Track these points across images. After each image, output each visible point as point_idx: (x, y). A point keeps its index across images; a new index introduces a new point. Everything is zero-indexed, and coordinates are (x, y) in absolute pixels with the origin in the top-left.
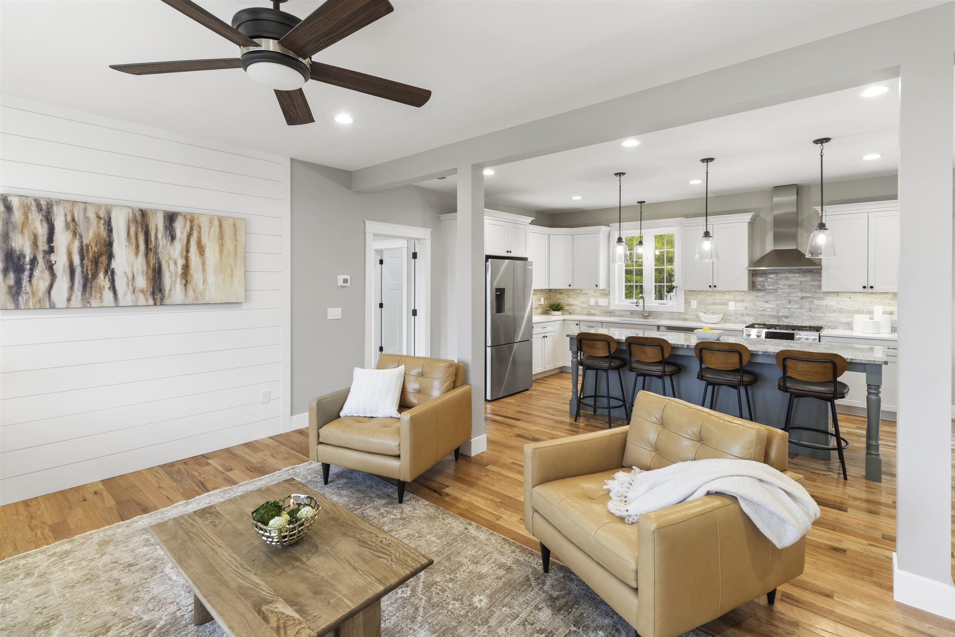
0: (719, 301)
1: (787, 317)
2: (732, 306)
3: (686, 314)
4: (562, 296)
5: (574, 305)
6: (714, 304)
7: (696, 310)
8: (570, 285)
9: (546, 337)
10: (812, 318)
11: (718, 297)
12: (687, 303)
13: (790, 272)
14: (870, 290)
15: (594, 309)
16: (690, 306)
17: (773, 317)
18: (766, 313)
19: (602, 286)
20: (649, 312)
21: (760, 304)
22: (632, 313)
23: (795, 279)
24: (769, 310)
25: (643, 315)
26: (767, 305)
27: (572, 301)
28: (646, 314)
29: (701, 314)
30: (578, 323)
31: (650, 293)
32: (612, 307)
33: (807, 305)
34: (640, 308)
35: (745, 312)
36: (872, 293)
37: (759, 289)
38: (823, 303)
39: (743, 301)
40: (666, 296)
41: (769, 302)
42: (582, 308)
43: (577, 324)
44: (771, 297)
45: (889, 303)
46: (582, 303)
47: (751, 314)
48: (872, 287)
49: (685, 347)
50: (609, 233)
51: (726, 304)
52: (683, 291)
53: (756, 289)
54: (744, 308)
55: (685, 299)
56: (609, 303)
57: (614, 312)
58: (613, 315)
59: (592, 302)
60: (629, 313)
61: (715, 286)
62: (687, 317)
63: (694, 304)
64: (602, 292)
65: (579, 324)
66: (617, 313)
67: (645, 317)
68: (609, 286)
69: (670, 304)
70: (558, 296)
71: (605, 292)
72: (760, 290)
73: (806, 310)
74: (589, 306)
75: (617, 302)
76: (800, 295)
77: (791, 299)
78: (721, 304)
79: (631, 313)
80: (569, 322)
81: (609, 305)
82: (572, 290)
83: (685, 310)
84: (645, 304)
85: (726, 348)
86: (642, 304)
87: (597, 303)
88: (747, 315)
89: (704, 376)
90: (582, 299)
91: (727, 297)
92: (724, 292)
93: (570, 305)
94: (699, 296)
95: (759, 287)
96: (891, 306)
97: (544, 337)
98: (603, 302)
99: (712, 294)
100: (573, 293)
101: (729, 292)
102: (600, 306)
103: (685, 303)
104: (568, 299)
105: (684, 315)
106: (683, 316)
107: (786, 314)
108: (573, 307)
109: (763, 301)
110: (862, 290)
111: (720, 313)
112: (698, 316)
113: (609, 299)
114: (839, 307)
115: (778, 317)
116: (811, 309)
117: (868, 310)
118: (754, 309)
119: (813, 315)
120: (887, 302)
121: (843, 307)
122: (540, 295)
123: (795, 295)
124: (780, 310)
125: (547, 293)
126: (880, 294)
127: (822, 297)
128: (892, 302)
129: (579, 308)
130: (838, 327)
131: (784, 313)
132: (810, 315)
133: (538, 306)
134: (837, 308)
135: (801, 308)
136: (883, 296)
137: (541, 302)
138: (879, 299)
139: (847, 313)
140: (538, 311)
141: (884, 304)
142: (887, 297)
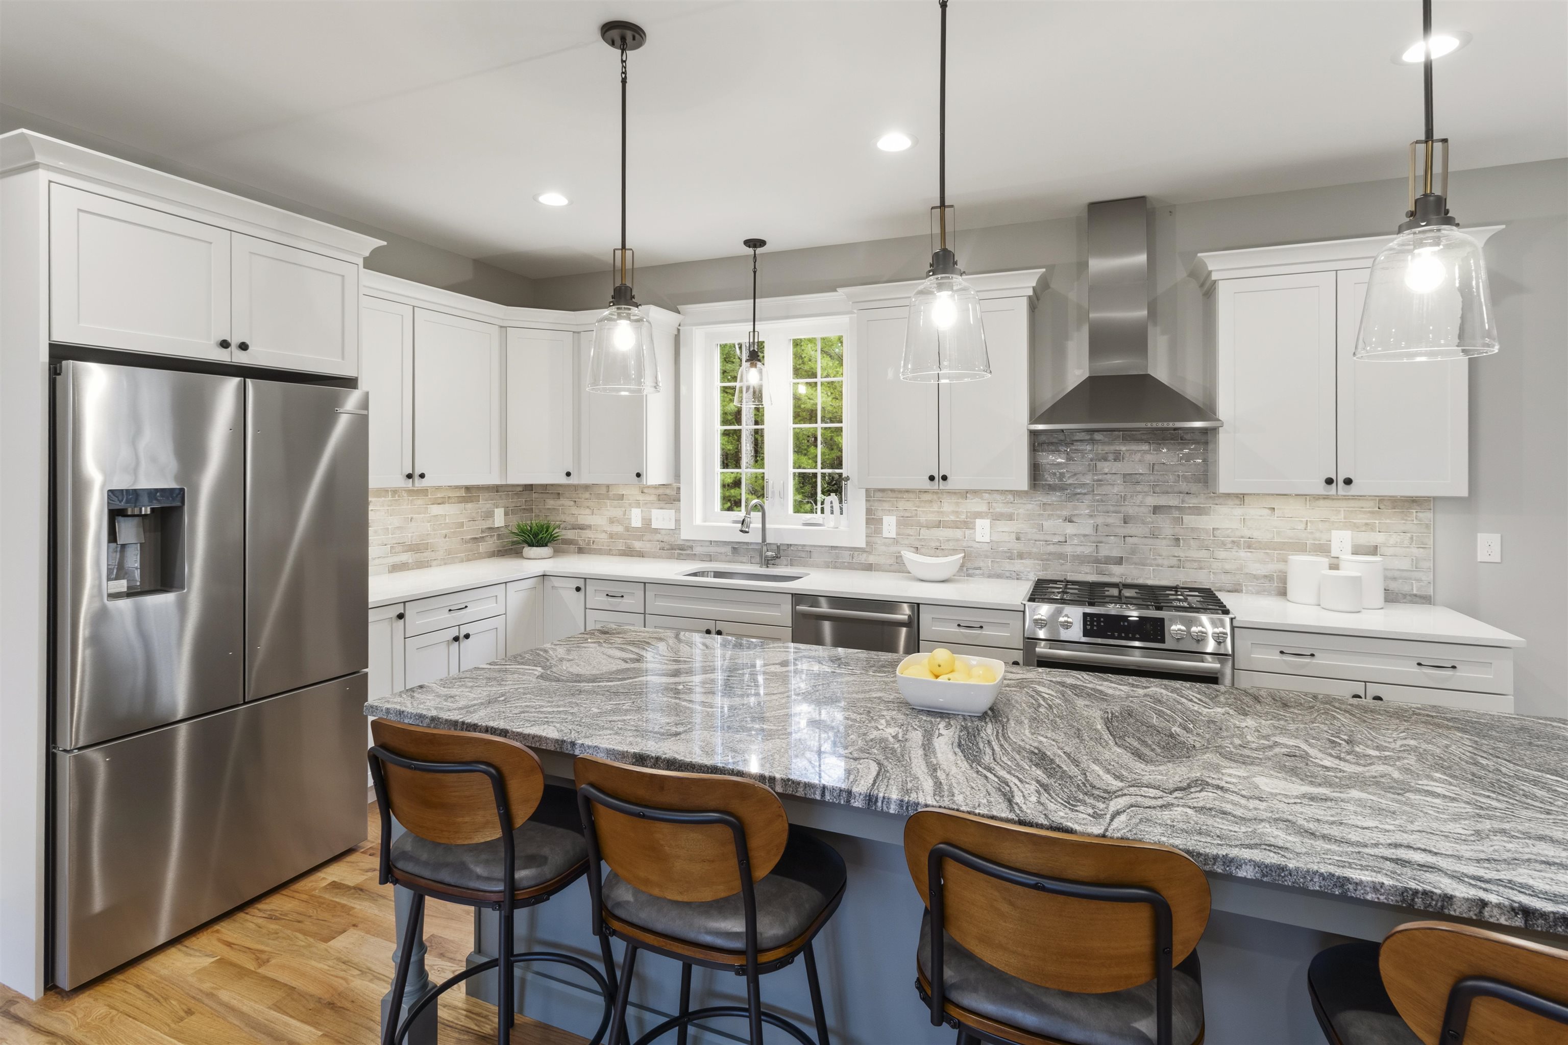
0: (952, 518)
1: (1119, 561)
2: (983, 531)
3: (870, 553)
4: (559, 502)
5: (589, 527)
6: (938, 525)
7: (895, 541)
8: (568, 474)
9: (467, 636)
10: (1180, 564)
11: (948, 506)
12: (873, 521)
13: (1130, 436)
14: (1342, 489)
15: (640, 538)
16: (879, 531)
17: (1081, 559)
18: (1068, 549)
19: (656, 474)
20: (778, 547)
21: (1054, 525)
22: (736, 549)
23: (1138, 457)
24: (1076, 542)
25: (761, 556)
26: (1070, 529)
27: (585, 517)
28: (769, 553)
29: (909, 556)
30: (581, 583)
31: (782, 495)
32: (686, 534)
33: (1165, 524)
34: (754, 537)
35: (1018, 547)
36: (1346, 498)
37: (1049, 485)
38: (1205, 522)
39: (1010, 517)
40: (822, 503)
41: (1074, 519)
42: (611, 536)
43: (578, 589)
44: (1083, 508)
45: (1367, 524)
46: (612, 521)
47: (1030, 553)
48: (1348, 482)
49: (858, 803)
50: (679, 330)
51: (967, 524)
52: (863, 492)
53: (1044, 485)
54: (1013, 536)
55: (869, 511)
56: (678, 521)
57: (691, 547)
58: (688, 555)
59: (636, 518)
60: (728, 550)
61: (945, 478)
62: (872, 559)
63: (889, 525)
64: (661, 491)
65: (582, 587)
66: (698, 550)
67: (767, 562)
68: (677, 476)
69: (832, 524)
70: (551, 503)
71: (668, 492)
72: (1052, 488)
73: (1164, 542)
74: (627, 529)
75: (698, 520)
76: (1152, 500)
77: (1131, 511)
78: (956, 525)
79: (734, 548)
80: (557, 582)
81: (678, 528)
82: (576, 487)
83: (868, 543)
84: (767, 526)
85: (1085, 869)
86: (760, 526)
87: (647, 522)
88: (1021, 556)
89: (956, 996)
90: (611, 510)
91: (975, 505)
92: (965, 494)
93: (582, 528)
94: (902, 505)
95: (1051, 480)
96: (1373, 530)
97: (456, 639)
98: (662, 518)
99: (935, 497)
100: (587, 495)
101: (975, 492)
102: (656, 531)
103: (867, 523)
104: (574, 510)
105: (865, 555)
106: (863, 558)
107: (1115, 553)
108: (588, 534)
109: (1059, 517)
110: (1321, 489)
111: (954, 551)
112: (899, 558)
113: (678, 510)
114: (1247, 533)
115: (1097, 561)
116: (1178, 539)
117: (1316, 542)
118: (1037, 539)
119: (1182, 554)
120: (1361, 519)
121: (1256, 534)
122: (492, 500)
123: (1138, 501)
124: (1101, 542)
125: (518, 494)
126: (1346, 499)
127: (1204, 507)
128: (1376, 520)
129: (604, 536)
130: (1244, 588)
131: (1110, 549)
132: (1176, 555)
133: (483, 532)
134: (1242, 537)
135: (1154, 536)
136: (1352, 503)
137: (494, 521)
138: (1342, 512)
139: (1266, 549)
140: (483, 547)
141: (1355, 527)
142: (1362, 508)
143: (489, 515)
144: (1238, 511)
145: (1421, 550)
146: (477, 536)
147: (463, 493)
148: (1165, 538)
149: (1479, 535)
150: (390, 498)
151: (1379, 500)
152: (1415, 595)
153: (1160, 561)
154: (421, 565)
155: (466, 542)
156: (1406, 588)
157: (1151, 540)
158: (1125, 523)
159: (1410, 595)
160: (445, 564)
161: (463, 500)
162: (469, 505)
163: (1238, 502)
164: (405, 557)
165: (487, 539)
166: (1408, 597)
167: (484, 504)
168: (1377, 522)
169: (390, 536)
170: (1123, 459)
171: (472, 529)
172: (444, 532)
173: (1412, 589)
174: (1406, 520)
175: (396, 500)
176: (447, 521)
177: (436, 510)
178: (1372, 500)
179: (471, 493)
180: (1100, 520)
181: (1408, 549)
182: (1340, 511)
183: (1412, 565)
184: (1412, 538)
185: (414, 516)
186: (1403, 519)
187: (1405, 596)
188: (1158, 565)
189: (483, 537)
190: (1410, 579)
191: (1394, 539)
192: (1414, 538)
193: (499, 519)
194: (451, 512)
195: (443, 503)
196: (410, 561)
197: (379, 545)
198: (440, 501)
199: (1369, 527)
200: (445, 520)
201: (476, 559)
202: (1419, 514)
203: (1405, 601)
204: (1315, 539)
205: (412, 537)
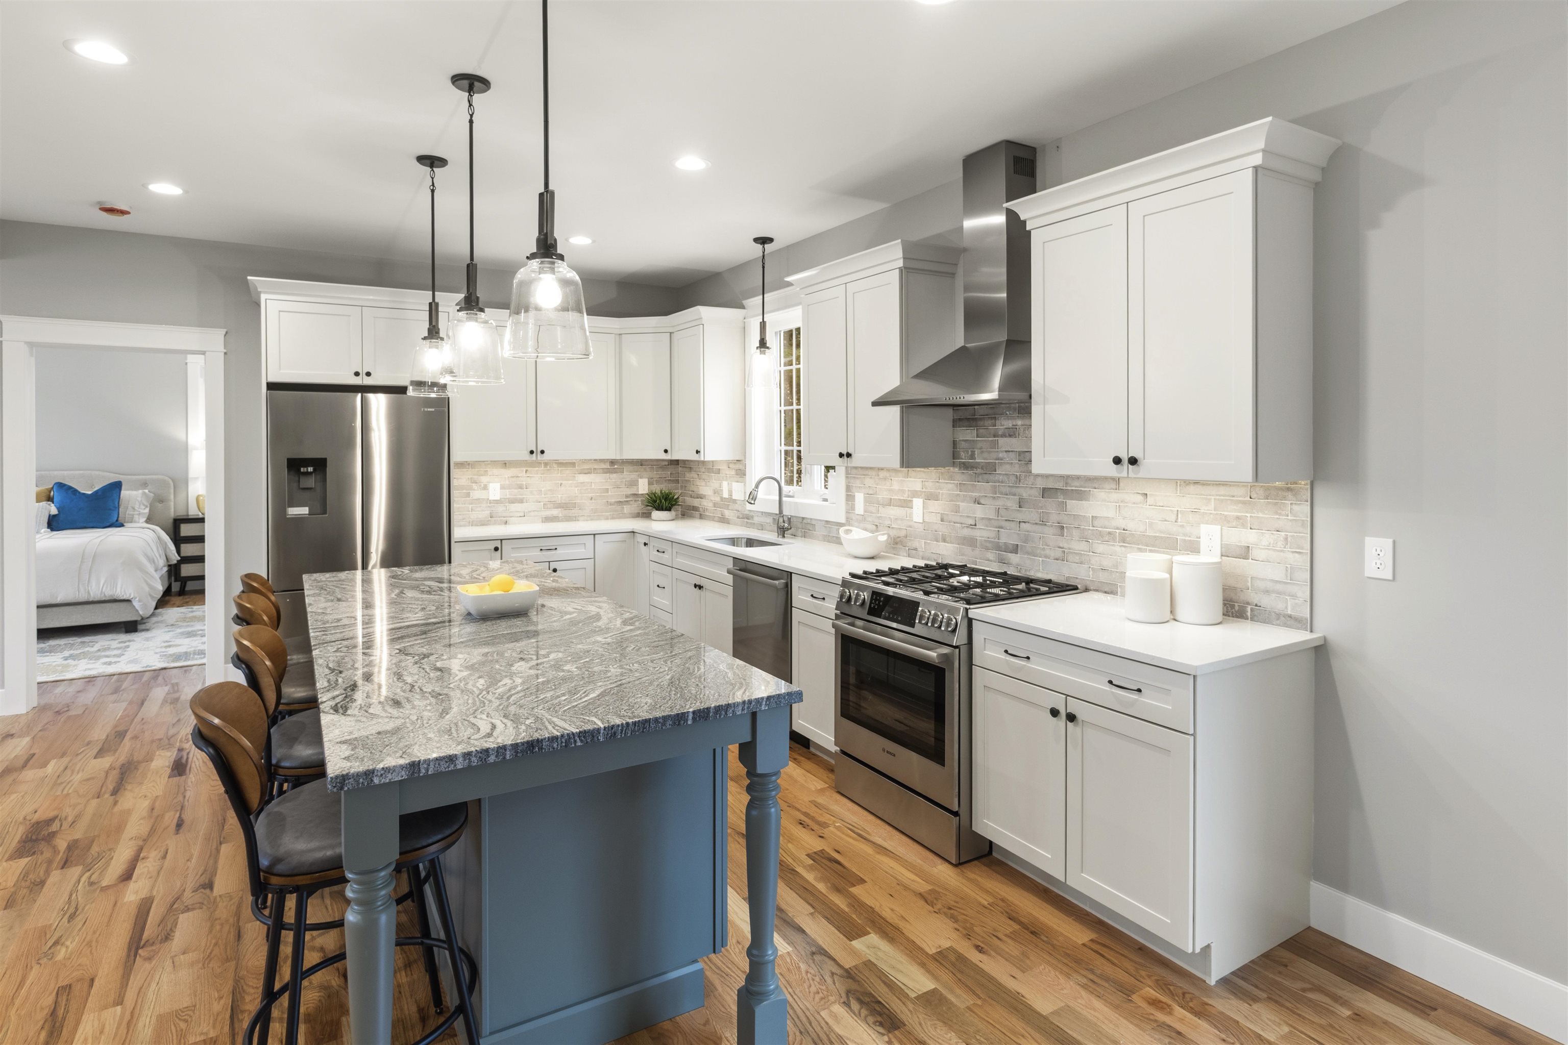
0: (899, 496)
1: (1016, 549)
2: (918, 510)
5: (704, 496)
8: (697, 452)
12: (850, 498)
15: (728, 508)
18: (977, 534)
21: (967, 507)
24: (983, 526)
26: (978, 512)
27: (702, 488)
28: (784, 524)
35: (942, 529)
37: (964, 463)
38: (1085, 509)
39: (936, 496)
41: (982, 501)
42: (714, 505)
43: (646, 545)
44: (988, 489)
46: (714, 492)
47: (951, 536)
48: (1132, 461)
51: (906, 504)
53: (960, 464)
54: (939, 517)
55: (847, 488)
56: (745, 493)
59: (725, 490)
60: (771, 520)
63: (859, 502)
65: (648, 543)
67: (782, 532)
72: (966, 466)
74: (722, 499)
78: (901, 504)
80: (638, 538)
87: (731, 494)
88: (944, 539)
90: (714, 483)
93: (701, 497)
94: (869, 482)
95: (965, 458)
96: (1244, 525)
98: (737, 491)
99: (888, 475)
102: (735, 502)
109: (971, 498)
111: (900, 530)
113: (745, 484)
114: (1122, 523)
115: (998, 547)
116: (1062, 528)
117: (1187, 538)
118: (956, 521)
119: (1066, 545)
120: (1232, 511)
121: (1131, 525)
122: (637, 472)
123: (1030, 483)
124: (1001, 527)
125: (663, 468)
126: (1217, 485)
127: (1085, 491)
128: (1247, 512)
129: (711, 505)
130: (1119, 590)
131: (1008, 537)
132: (1061, 546)
133: (627, 496)
134: (1118, 528)
135: (1043, 523)
136: (1222, 490)
137: (638, 489)
138: (1213, 500)
139: (1138, 544)
140: (627, 509)
141: (1224, 521)
142: (1233, 496)
143: (634, 483)
144: (1115, 496)
145: (1297, 555)
146: (621, 500)
147: (607, 466)
148: (1052, 526)
149: (1366, 538)
150: (543, 468)
151: (1251, 487)
152: (1290, 616)
153: (1048, 552)
154: (569, 519)
155: (611, 504)
156: (1279, 606)
157: (1040, 527)
158: (1020, 507)
159: (1285, 616)
160: (592, 520)
161: (606, 471)
162: (614, 475)
163: (1114, 486)
164: (555, 512)
165: (631, 502)
166: (1282, 618)
167: (628, 474)
168: (1248, 515)
169: (543, 496)
170: (1019, 435)
171: (615, 495)
172: (590, 495)
173: (1286, 608)
174: (1280, 514)
175: (548, 470)
176: (593, 487)
177: (582, 478)
178: (1243, 486)
179: (614, 465)
180: (1000, 503)
181: (1282, 554)
182: (1210, 500)
183: (1287, 577)
184: (1286, 539)
185: (564, 482)
186: (1276, 513)
187: (1278, 616)
188: (1046, 557)
189: (627, 501)
190: (1285, 594)
191: (1267, 538)
192: (1289, 539)
193: (643, 487)
194: (597, 481)
195: (589, 473)
196: (560, 515)
197: (534, 502)
198: (586, 471)
199: (1240, 521)
200: (591, 486)
201: (620, 518)
202: (1295, 507)
203: (1278, 622)
204: (1185, 535)
205: (561, 497)
